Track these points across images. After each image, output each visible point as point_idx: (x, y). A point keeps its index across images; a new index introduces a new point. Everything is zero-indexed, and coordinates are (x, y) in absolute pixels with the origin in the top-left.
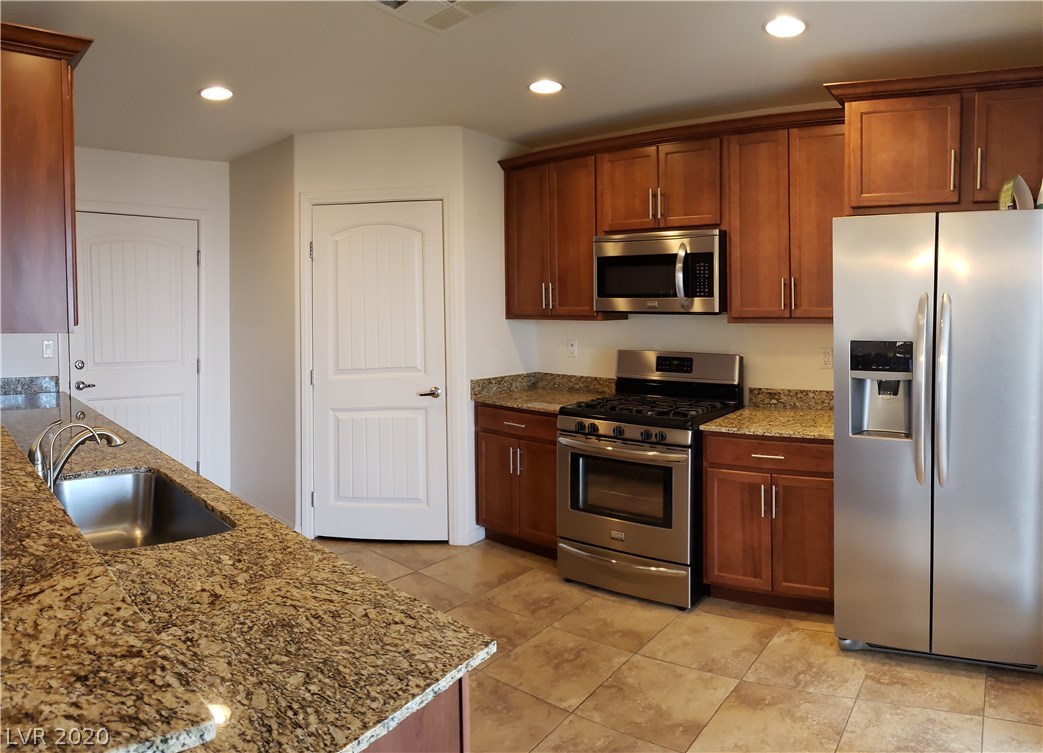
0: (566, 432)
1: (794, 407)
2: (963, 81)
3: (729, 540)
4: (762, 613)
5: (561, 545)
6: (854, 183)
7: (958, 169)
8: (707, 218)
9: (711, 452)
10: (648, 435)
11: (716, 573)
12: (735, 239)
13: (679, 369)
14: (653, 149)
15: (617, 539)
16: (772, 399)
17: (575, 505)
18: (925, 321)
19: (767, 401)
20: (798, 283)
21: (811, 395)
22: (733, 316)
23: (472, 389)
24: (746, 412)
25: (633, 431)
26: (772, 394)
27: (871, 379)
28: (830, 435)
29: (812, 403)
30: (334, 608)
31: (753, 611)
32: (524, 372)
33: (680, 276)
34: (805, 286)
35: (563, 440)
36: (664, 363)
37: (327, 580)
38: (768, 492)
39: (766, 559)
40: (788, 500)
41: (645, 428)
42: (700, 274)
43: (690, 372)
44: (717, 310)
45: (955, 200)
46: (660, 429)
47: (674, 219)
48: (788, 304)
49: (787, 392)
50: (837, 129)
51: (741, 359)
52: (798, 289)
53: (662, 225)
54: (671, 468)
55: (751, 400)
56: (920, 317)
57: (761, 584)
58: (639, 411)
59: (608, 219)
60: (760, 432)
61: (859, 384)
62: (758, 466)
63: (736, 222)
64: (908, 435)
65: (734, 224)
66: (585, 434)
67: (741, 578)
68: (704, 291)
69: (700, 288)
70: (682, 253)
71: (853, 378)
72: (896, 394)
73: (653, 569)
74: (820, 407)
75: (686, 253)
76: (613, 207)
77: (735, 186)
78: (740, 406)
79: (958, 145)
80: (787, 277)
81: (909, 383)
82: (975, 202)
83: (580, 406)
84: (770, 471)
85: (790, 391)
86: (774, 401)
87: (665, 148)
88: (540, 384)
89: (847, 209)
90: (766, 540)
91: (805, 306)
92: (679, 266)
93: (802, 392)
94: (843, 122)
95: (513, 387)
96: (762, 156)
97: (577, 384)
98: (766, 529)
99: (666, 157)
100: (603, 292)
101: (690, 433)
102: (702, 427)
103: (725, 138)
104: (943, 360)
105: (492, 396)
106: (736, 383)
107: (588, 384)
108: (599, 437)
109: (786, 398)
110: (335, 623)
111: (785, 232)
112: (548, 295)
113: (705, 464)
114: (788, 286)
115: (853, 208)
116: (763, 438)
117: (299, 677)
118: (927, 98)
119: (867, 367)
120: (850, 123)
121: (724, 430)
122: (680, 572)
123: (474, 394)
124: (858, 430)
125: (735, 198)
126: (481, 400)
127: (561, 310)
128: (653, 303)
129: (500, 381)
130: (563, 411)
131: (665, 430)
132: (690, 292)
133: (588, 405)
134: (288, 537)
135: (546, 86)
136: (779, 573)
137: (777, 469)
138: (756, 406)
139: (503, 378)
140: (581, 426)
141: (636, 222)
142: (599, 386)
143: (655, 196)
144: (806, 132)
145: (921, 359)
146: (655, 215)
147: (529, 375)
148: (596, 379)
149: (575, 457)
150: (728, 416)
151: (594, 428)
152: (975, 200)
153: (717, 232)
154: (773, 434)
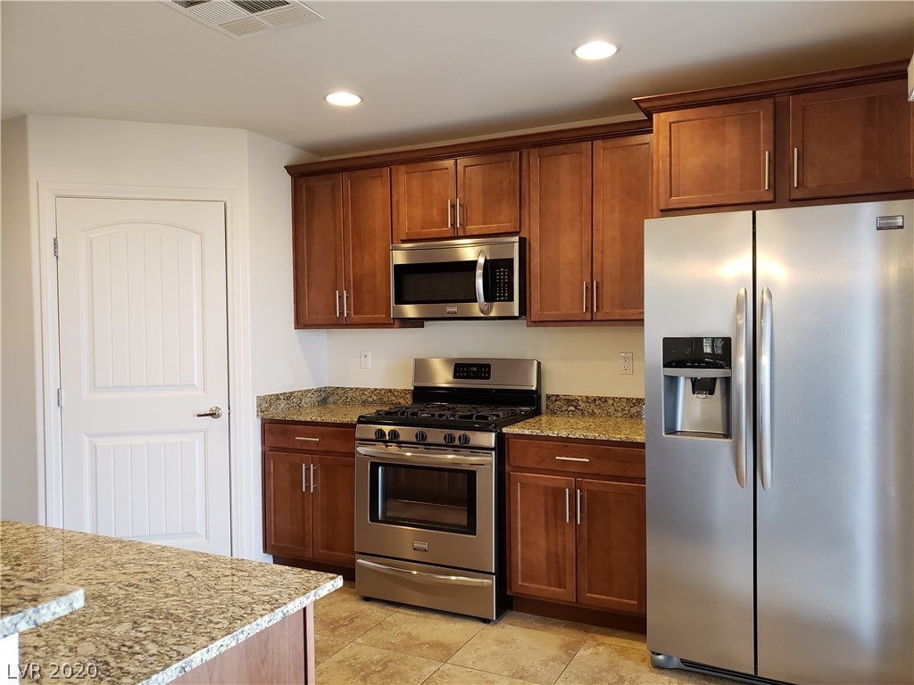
0: (365, 442)
1: (593, 414)
2: (775, 86)
3: (531, 548)
4: (566, 626)
5: (360, 561)
6: (663, 187)
7: (772, 168)
8: (507, 227)
9: (514, 455)
10: (451, 438)
11: (520, 584)
12: (535, 245)
13: (477, 376)
14: (449, 163)
15: (420, 550)
16: (571, 405)
17: (374, 517)
18: (745, 321)
19: (565, 408)
20: (600, 287)
21: (610, 402)
22: (533, 320)
23: (259, 405)
24: (544, 418)
25: (435, 435)
26: (570, 401)
27: (684, 377)
28: (639, 439)
29: (611, 410)
30: (149, 577)
31: (557, 625)
32: (315, 387)
33: (479, 282)
34: (608, 289)
35: (362, 450)
36: (462, 369)
37: (134, 559)
38: (573, 497)
39: (570, 568)
40: (594, 505)
41: (447, 431)
42: (500, 279)
43: (488, 378)
44: (517, 314)
45: (770, 197)
46: (462, 432)
47: (472, 228)
48: (590, 307)
49: (585, 399)
50: (646, 138)
51: (539, 364)
52: (600, 291)
53: (461, 234)
54: (475, 472)
55: (548, 407)
56: (738, 317)
57: (564, 594)
58: (440, 416)
59: (404, 228)
60: (564, 434)
61: (672, 382)
62: (561, 470)
63: (536, 230)
64: (727, 435)
65: (533, 231)
66: (385, 442)
67: (544, 587)
68: (504, 296)
69: (500, 293)
70: (481, 261)
71: (665, 376)
72: (712, 393)
73: (453, 578)
74: (620, 414)
75: (486, 260)
76: (410, 215)
77: (535, 196)
78: (537, 412)
79: (771, 147)
80: (589, 280)
81: (727, 381)
82: (791, 201)
83: (379, 414)
84: (574, 475)
85: (587, 398)
86: (572, 408)
87: (462, 161)
88: (331, 399)
89: (656, 212)
90: (571, 547)
91: (607, 308)
92: (479, 272)
93: (600, 399)
94: (651, 132)
95: (303, 403)
96: (565, 166)
97: (371, 397)
98: (570, 534)
99: (464, 170)
100: (400, 300)
101: (494, 434)
102: (505, 430)
103: (525, 151)
104: (764, 361)
105: (280, 412)
106: (534, 388)
107: (381, 395)
108: (400, 444)
109: (584, 405)
110: (155, 586)
111: (587, 238)
112: (343, 303)
113: (507, 468)
114: (590, 289)
115: (662, 211)
116: (567, 439)
117: (127, 626)
118: (737, 106)
119: (681, 364)
120: (658, 132)
121: (527, 432)
122: (484, 581)
123: (261, 411)
124: (672, 430)
125: (535, 207)
126: (270, 417)
127: (355, 318)
128: (452, 308)
129: (289, 396)
130: (363, 420)
131: (468, 433)
132: (490, 297)
133: (388, 413)
134: (75, 538)
135: (343, 99)
136: (584, 585)
137: (581, 473)
138: (554, 413)
139: (292, 393)
140: (381, 433)
141: (434, 231)
142: (393, 398)
143: (453, 207)
144: (610, 143)
145: (741, 360)
146: (453, 225)
147: (319, 390)
148: (390, 390)
149: (374, 466)
150: (528, 420)
151: (394, 434)
152: (792, 198)
153: (516, 239)
154: (577, 436)
